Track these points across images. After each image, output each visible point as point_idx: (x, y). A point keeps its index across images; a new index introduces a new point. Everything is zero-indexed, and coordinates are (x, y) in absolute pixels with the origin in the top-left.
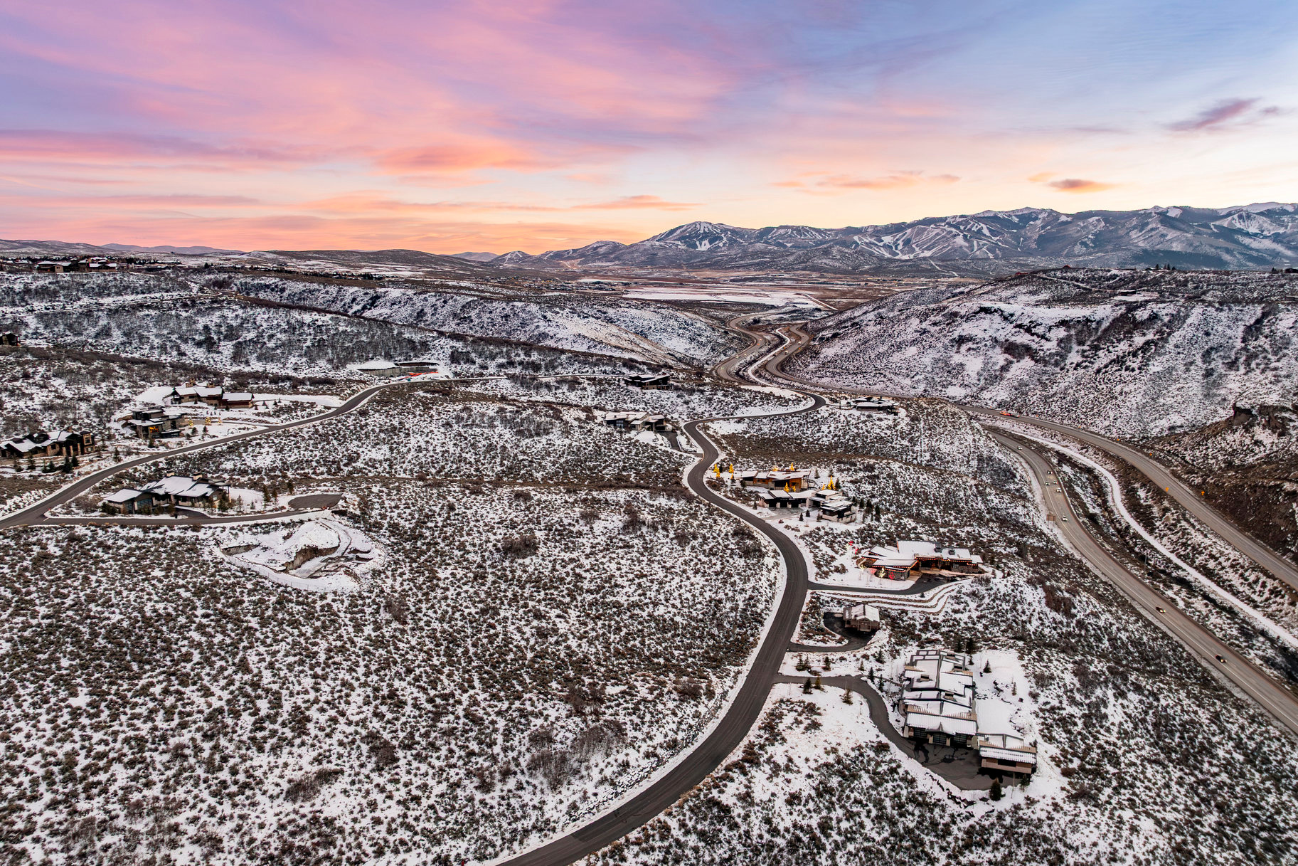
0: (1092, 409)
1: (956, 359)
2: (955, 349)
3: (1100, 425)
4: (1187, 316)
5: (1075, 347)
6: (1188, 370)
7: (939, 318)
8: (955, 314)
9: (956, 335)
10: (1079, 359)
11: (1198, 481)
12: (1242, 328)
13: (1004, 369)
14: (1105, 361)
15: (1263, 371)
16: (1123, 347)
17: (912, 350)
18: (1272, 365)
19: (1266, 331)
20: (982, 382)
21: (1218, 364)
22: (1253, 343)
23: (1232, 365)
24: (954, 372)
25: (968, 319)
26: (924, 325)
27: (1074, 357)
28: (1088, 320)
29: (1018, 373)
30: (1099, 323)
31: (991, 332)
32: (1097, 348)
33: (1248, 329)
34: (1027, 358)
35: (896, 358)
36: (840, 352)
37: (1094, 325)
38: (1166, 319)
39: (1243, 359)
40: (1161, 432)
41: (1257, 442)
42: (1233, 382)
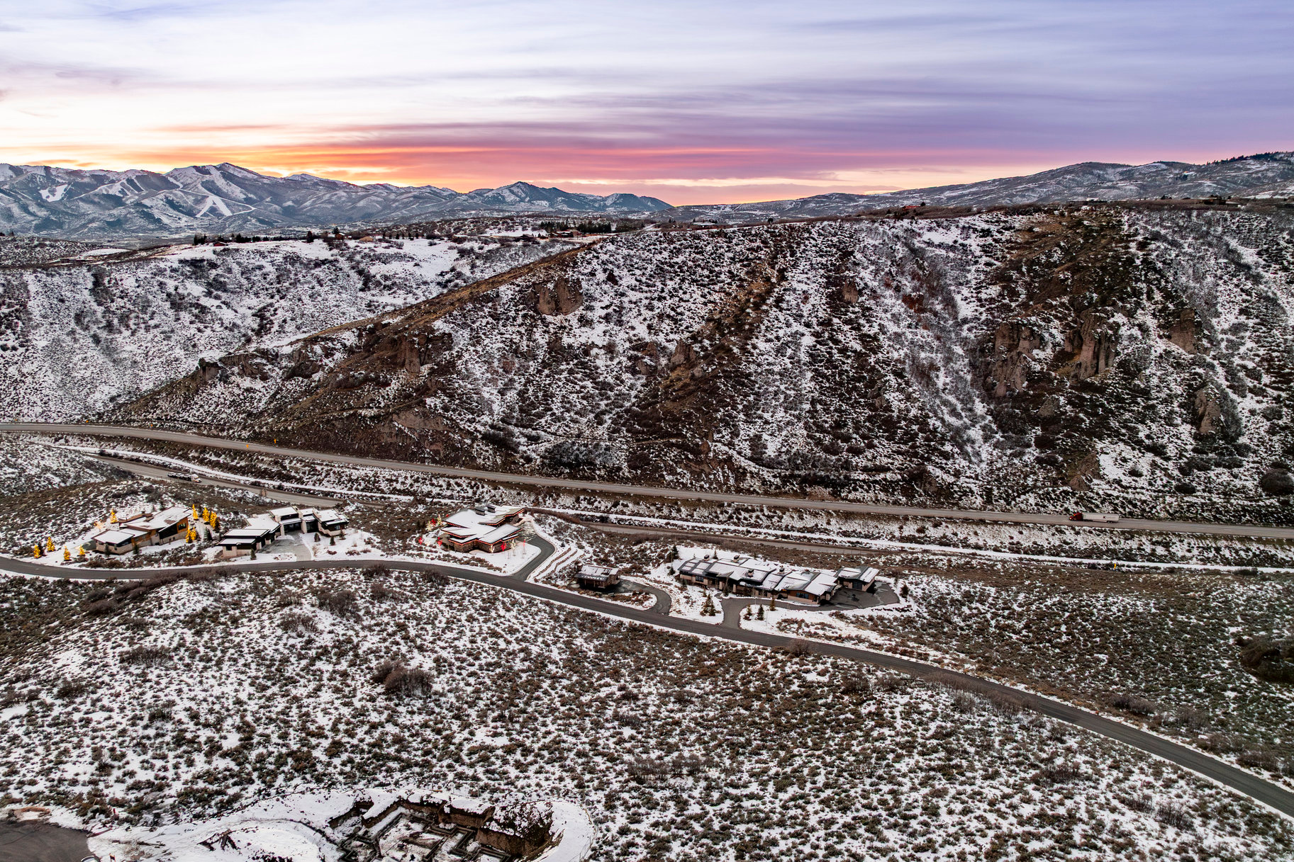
4: (24, 285)
6: (76, 340)
15: (147, 330)
22: (113, 306)
23: (111, 329)
33: (93, 292)
38: (1, 290)
39: (116, 321)
40: (105, 405)
41: (248, 390)
42: (126, 344)
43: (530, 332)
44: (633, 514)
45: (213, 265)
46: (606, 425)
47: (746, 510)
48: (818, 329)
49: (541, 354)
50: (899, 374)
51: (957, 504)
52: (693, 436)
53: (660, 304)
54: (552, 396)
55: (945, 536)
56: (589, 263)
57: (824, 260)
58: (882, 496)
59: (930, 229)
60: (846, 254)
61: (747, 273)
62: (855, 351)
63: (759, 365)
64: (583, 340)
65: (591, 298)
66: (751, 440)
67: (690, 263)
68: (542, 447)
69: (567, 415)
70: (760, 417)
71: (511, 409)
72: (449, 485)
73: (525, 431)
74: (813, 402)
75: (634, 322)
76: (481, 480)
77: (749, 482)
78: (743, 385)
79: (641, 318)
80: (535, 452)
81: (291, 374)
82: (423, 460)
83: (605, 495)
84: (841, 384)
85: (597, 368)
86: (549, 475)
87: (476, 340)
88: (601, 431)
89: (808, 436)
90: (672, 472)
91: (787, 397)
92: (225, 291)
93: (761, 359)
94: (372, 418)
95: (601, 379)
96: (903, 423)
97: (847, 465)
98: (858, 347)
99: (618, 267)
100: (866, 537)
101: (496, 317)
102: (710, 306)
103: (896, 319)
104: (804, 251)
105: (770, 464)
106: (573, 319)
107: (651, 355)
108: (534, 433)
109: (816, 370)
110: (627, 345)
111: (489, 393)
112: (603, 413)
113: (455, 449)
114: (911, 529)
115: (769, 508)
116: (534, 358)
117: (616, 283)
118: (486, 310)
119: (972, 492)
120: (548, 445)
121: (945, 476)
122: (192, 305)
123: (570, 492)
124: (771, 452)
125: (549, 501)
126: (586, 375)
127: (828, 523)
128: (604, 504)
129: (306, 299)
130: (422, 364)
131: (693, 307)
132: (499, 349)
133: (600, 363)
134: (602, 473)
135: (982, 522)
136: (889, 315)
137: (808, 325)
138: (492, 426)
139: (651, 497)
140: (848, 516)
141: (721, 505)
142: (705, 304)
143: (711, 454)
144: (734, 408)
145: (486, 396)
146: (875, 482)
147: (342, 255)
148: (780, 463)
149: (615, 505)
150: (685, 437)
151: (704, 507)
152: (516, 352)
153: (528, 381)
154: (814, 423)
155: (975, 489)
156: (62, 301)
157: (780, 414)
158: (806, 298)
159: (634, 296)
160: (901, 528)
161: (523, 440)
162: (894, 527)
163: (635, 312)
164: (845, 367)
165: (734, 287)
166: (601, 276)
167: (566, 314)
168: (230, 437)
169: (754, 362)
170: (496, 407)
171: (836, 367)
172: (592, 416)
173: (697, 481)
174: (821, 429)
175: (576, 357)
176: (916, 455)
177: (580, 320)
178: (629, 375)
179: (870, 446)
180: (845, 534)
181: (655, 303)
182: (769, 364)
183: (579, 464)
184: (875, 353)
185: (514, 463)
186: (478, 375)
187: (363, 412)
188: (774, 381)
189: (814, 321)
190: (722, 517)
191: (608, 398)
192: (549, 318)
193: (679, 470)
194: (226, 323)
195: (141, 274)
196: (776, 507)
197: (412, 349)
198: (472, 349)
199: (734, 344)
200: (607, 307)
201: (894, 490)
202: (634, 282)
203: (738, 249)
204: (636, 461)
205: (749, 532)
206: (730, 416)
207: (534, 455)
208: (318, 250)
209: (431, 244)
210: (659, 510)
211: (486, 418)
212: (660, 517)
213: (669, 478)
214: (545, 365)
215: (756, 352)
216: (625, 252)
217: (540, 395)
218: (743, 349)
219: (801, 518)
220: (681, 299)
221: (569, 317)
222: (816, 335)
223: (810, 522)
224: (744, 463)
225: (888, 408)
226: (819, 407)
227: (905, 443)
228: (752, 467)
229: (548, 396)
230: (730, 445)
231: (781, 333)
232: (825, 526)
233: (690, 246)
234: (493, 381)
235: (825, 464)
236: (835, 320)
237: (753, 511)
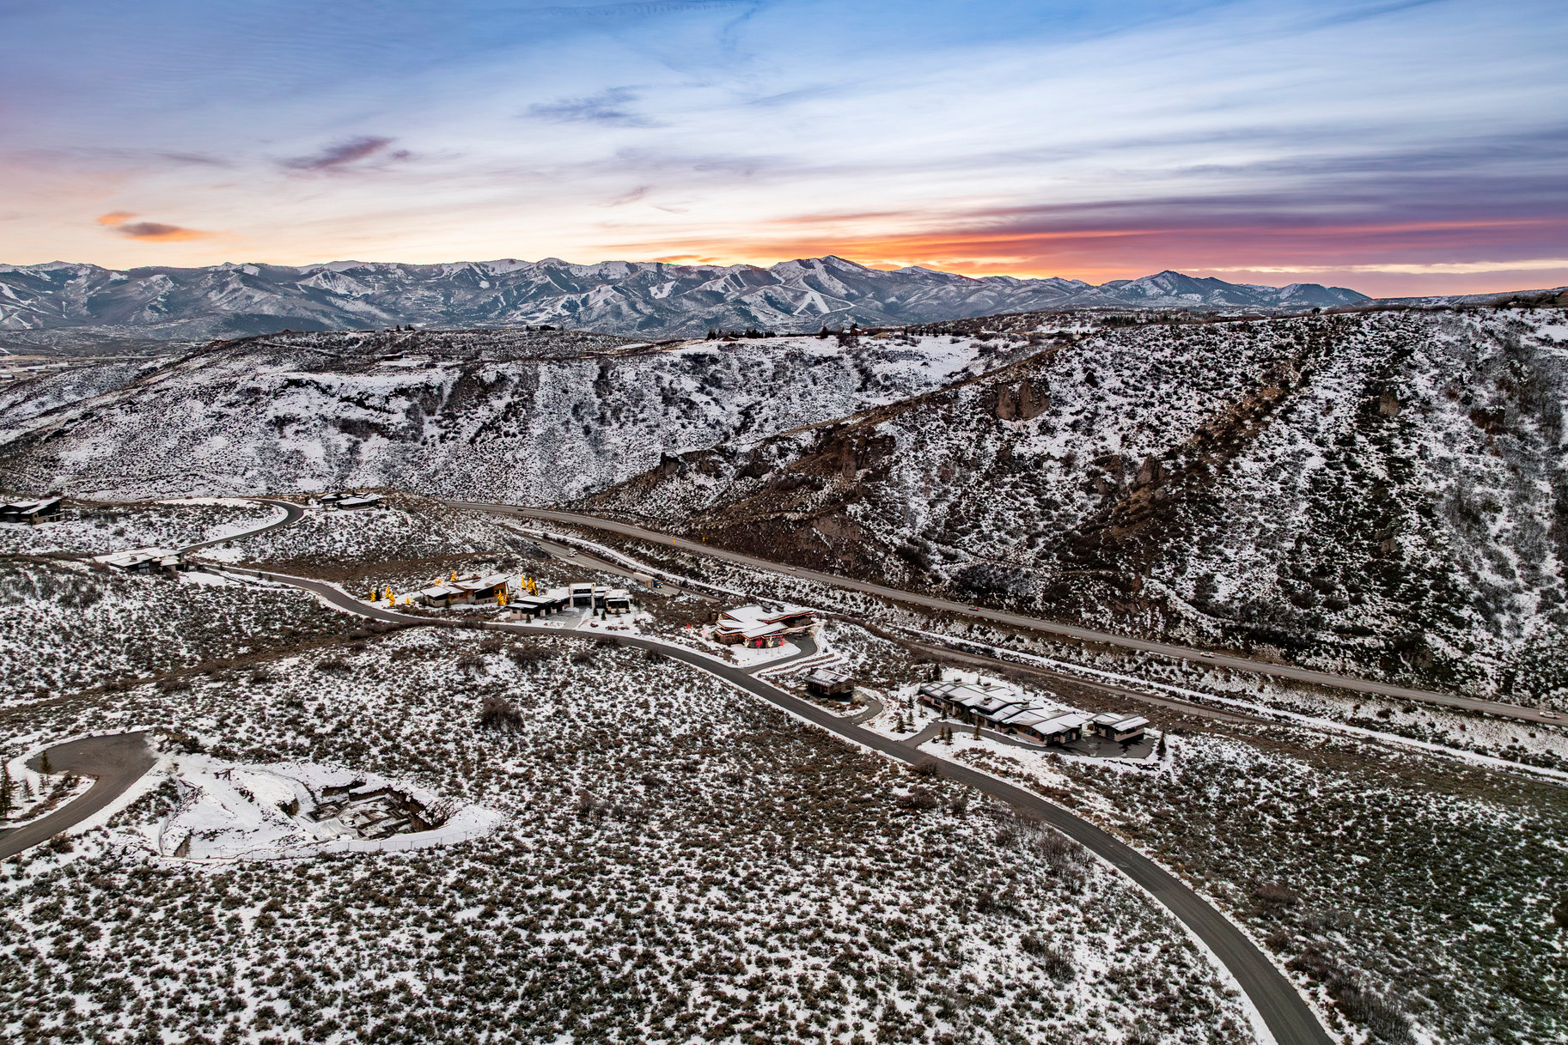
0: (493, 483)
1: (286, 445)
2: (277, 432)
3: (514, 498)
4: (537, 376)
5: (427, 419)
6: (568, 430)
7: (233, 397)
8: (256, 391)
9: (271, 414)
10: (437, 431)
11: (682, 530)
12: (590, 384)
13: (354, 449)
14: (473, 432)
15: (635, 423)
16: (483, 413)
17: (219, 442)
18: (640, 416)
19: (616, 385)
20: (336, 469)
21: (588, 420)
22: (610, 399)
23: (602, 420)
24: (294, 461)
25: (276, 396)
26: (216, 407)
27: (431, 430)
28: (427, 387)
29: (375, 452)
30: (440, 388)
31: (314, 410)
32: (453, 417)
33: (596, 384)
34: (374, 436)
35: (200, 452)
36: (97, 454)
37: (436, 392)
38: (516, 380)
39: (609, 414)
40: (579, 494)
41: (700, 487)
42: (613, 437)
43: (981, 438)
44: (1026, 651)
45: (714, 360)
46: (1036, 550)
47: (1161, 662)
48: (1334, 448)
49: (987, 464)
50: (1426, 511)
51: (1457, 688)
52: (1128, 570)
53: (1145, 412)
54: (986, 511)
55: (1415, 726)
56: (1068, 361)
57: (1369, 362)
58: (1353, 665)
59: (1553, 322)
60: (1402, 353)
61: (1264, 376)
62: (1376, 479)
63: (1236, 489)
64: (1038, 450)
65: (1063, 402)
66: (1199, 579)
67: (1196, 363)
68: (956, 568)
69: (996, 535)
70: (1220, 553)
71: (937, 522)
72: (844, 598)
73: (944, 548)
74: (1299, 541)
75: (1107, 432)
76: (878, 596)
77: (1182, 631)
78: (1208, 512)
79: (1117, 427)
80: (946, 572)
81: (743, 473)
82: (832, 571)
83: (1001, 626)
84: (1344, 520)
85: (1046, 483)
86: (954, 599)
87: (920, 444)
88: (1030, 555)
89: (1279, 582)
90: (1092, 609)
91: (1264, 530)
92: (719, 387)
93: (1240, 482)
94: (795, 522)
95: (1048, 496)
96: (1413, 575)
97: (1317, 623)
98: (1381, 473)
99: (1103, 366)
100: (1304, 712)
101: (948, 420)
102: (1206, 416)
103: (1450, 440)
104: (1345, 348)
105: (1215, 612)
106: (1033, 425)
107: (1113, 472)
108: (953, 551)
109: (1315, 501)
110: (1091, 458)
111: (917, 503)
112: (1039, 535)
113: (866, 561)
114: (1369, 711)
115: (1190, 664)
116: (978, 467)
117: (1095, 384)
118: (940, 412)
119: (1484, 674)
120: (963, 566)
121: (1448, 650)
122: (682, 400)
123: (964, 619)
124: (1221, 596)
125: (940, 627)
126: (1031, 490)
127: (1261, 690)
128: (996, 636)
129: (795, 398)
130: (859, 468)
131: (1184, 415)
132: (941, 457)
133: (1051, 477)
134: (1012, 602)
135: (1478, 714)
136: (1440, 435)
137: (1320, 443)
138: (910, 540)
139: (1053, 634)
140: (1289, 684)
141: (1131, 652)
142: (1200, 413)
143: (1143, 593)
144: (1188, 539)
145: (913, 506)
146: (1348, 647)
147: (848, 353)
148: (1229, 612)
149: (1008, 639)
150: (1118, 569)
151: (1111, 652)
152: (960, 460)
153: (965, 493)
154: (1292, 567)
155: (1489, 670)
156: (566, 392)
157: (1249, 551)
158: (1330, 409)
159: (1113, 400)
160: (1357, 707)
161: (938, 558)
162: (1347, 707)
163: (1111, 420)
164: (1356, 499)
165: (1243, 393)
166: (1079, 376)
167: (1026, 419)
168: (668, 533)
169: (1230, 485)
170: (920, 520)
171: (1344, 498)
172: (1024, 537)
173: (1119, 622)
174: (1298, 574)
175: (1025, 468)
176: (1415, 618)
177: (1040, 427)
178: (1083, 494)
179: (1357, 601)
180: (1276, 706)
181: (1140, 410)
182: (1250, 489)
183: (988, 590)
184: (1401, 482)
185: (921, 581)
186: (910, 482)
187: (789, 516)
188: (1251, 510)
189: (1332, 438)
190: (1128, 667)
191: (1050, 518)
192: (1006, 424)
193: (1100, 608)
194: (710, 420)
195: (643, 368)
196: (1199, 663)
197: (850, 451)
198: (912, 454)
199: (1213, 462)
200: (1077, 413)
201: (1371, 660)
202: (1118, 384)
203: (1262, 346)
204: (1055, 592)
205: (1151, 687)
206: (1179, 548)
207: (945, 575)
208: (829, 347)
209: (953, 342)
210: (1057, 650)
211: (906, 531)
212: (1055, 658)
213: (1085, 615)
214: (987, 476)
215: (1235, 473)
216: (1117, 348)
217: (972, 509)
218: (1222, 470)
219: (1227, 680)
220: (1172, 407)
221: (1029, 423)
222: (1329, 456)
223: (1236, 685)
224: (1180, 606)
225: (1399, 555)
226: (1305, 547)
227: (1406, 602)
228: (1190, 612)
229: (981, 511)
230: (1170, 583)
231: (1278, 451)
232: (1255, 692)
233: (1201, 343)
234: (925, 491)
235: (1287, 619)
236: (1360, 438)
237: (1169, 664)
